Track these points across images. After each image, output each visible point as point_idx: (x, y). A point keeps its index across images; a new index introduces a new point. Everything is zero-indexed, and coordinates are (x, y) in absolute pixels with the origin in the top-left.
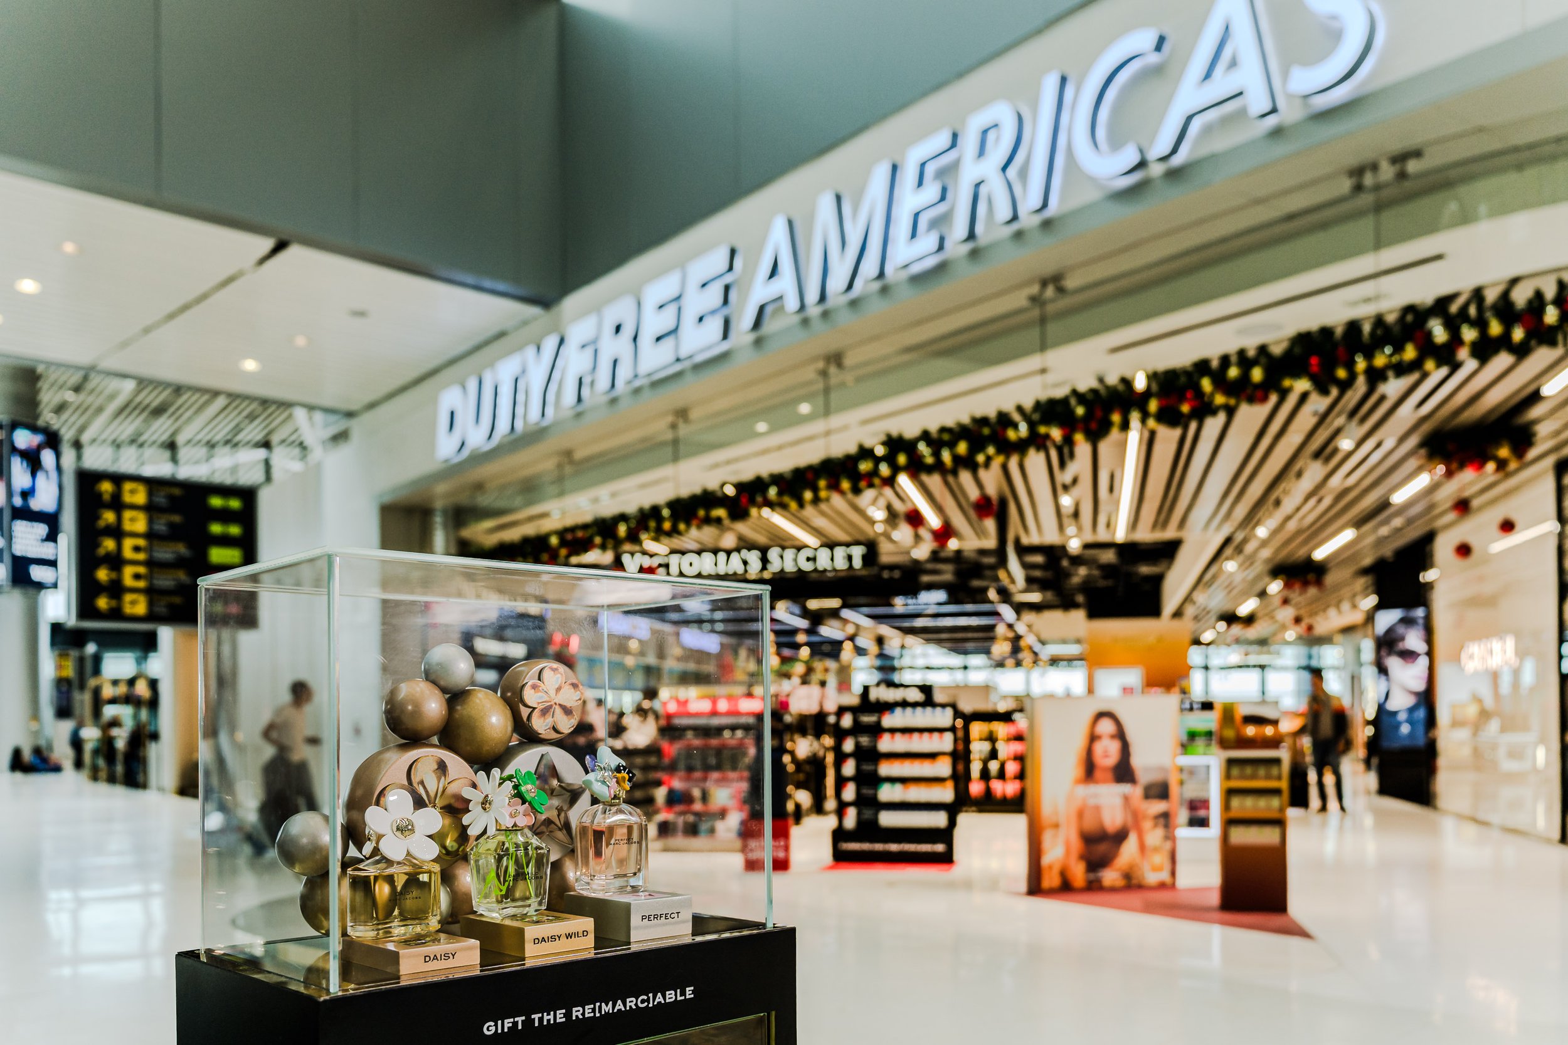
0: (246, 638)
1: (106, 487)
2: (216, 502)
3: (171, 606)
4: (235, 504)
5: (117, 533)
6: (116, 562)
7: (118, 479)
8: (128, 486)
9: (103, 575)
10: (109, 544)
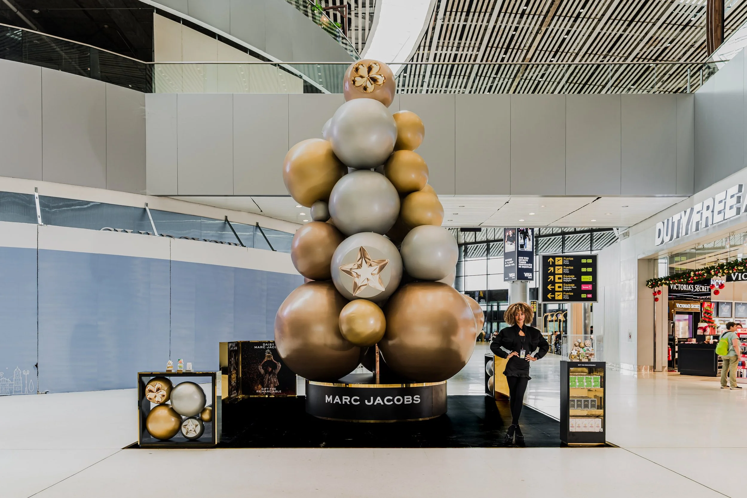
0: (595, 304)
1: (551, 260)
2: (584, 261)
3: (570, 296)
4: (590, 261)
5: (554, 274)
6: (553, 283)
7: (554, 257)
8: (556, 259)
9: (549, 287)
10: (552, 277)
